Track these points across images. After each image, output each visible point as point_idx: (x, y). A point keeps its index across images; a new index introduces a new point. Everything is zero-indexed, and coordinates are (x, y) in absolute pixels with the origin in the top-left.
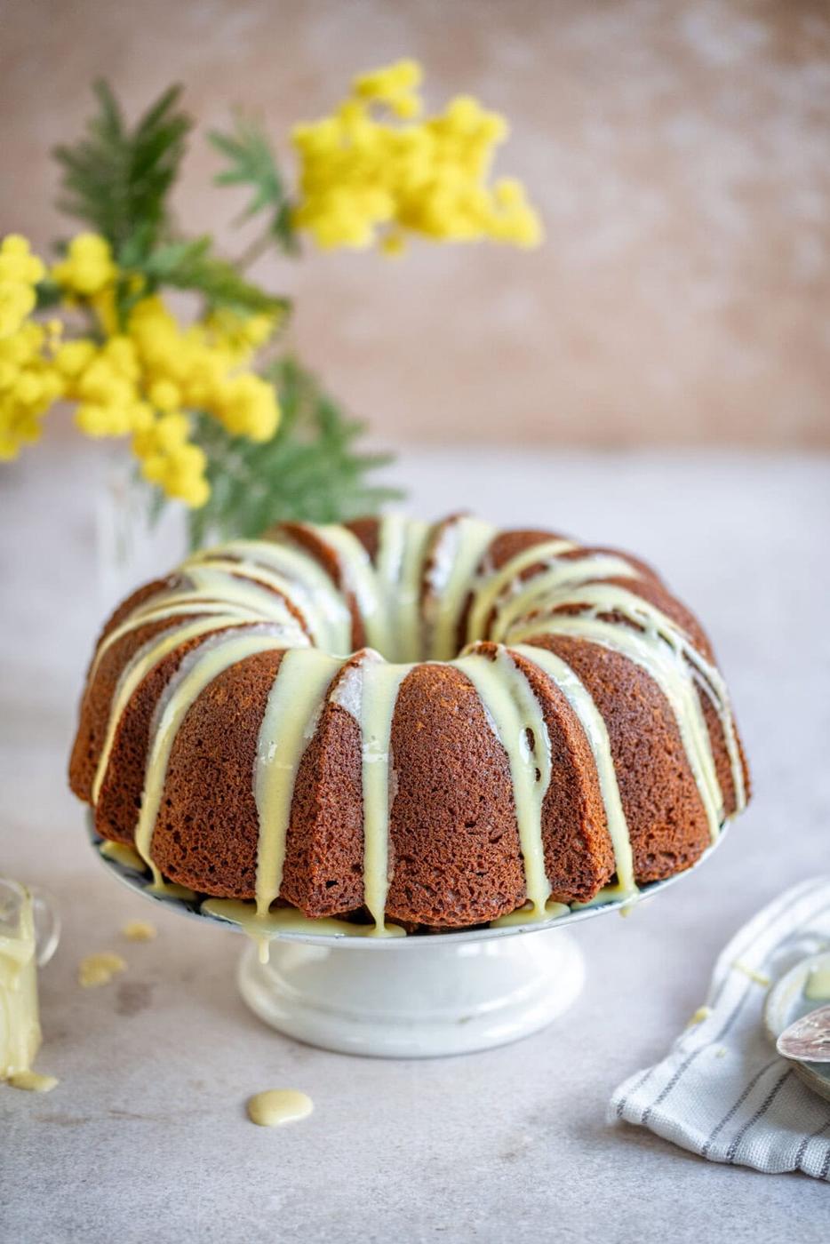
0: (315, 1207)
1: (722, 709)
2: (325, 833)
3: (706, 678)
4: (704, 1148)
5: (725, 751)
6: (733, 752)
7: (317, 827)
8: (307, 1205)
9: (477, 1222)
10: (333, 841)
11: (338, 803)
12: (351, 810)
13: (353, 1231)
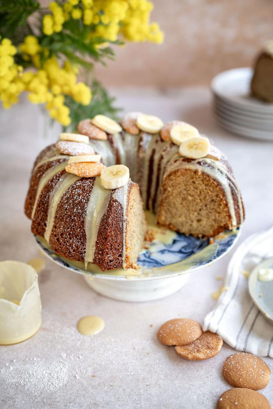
0: (104, 374)
1: (238, 193)
2: (110, 245)
3: (233, 184)
4: (235, 346)
5: (238, 206)
6: (241, 206)
7: (107, 242)
8: (101, 372)
9: (160, 381)
10: (112, 247)
11: (115, 234)
12: (119, 236)
13: (117, 386)
